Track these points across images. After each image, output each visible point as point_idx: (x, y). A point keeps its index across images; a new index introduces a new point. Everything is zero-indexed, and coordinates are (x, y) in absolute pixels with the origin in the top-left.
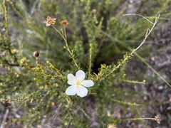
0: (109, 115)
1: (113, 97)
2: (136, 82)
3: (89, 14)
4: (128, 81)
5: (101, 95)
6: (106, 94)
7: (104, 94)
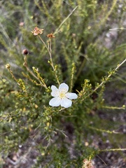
0: (87, 144)
1: (91, 125)
2: (115, 108)
3: (68, 39)
4: (107, 107)
5: (79, 123)
6: (84, 122)
7: (82, 122)
